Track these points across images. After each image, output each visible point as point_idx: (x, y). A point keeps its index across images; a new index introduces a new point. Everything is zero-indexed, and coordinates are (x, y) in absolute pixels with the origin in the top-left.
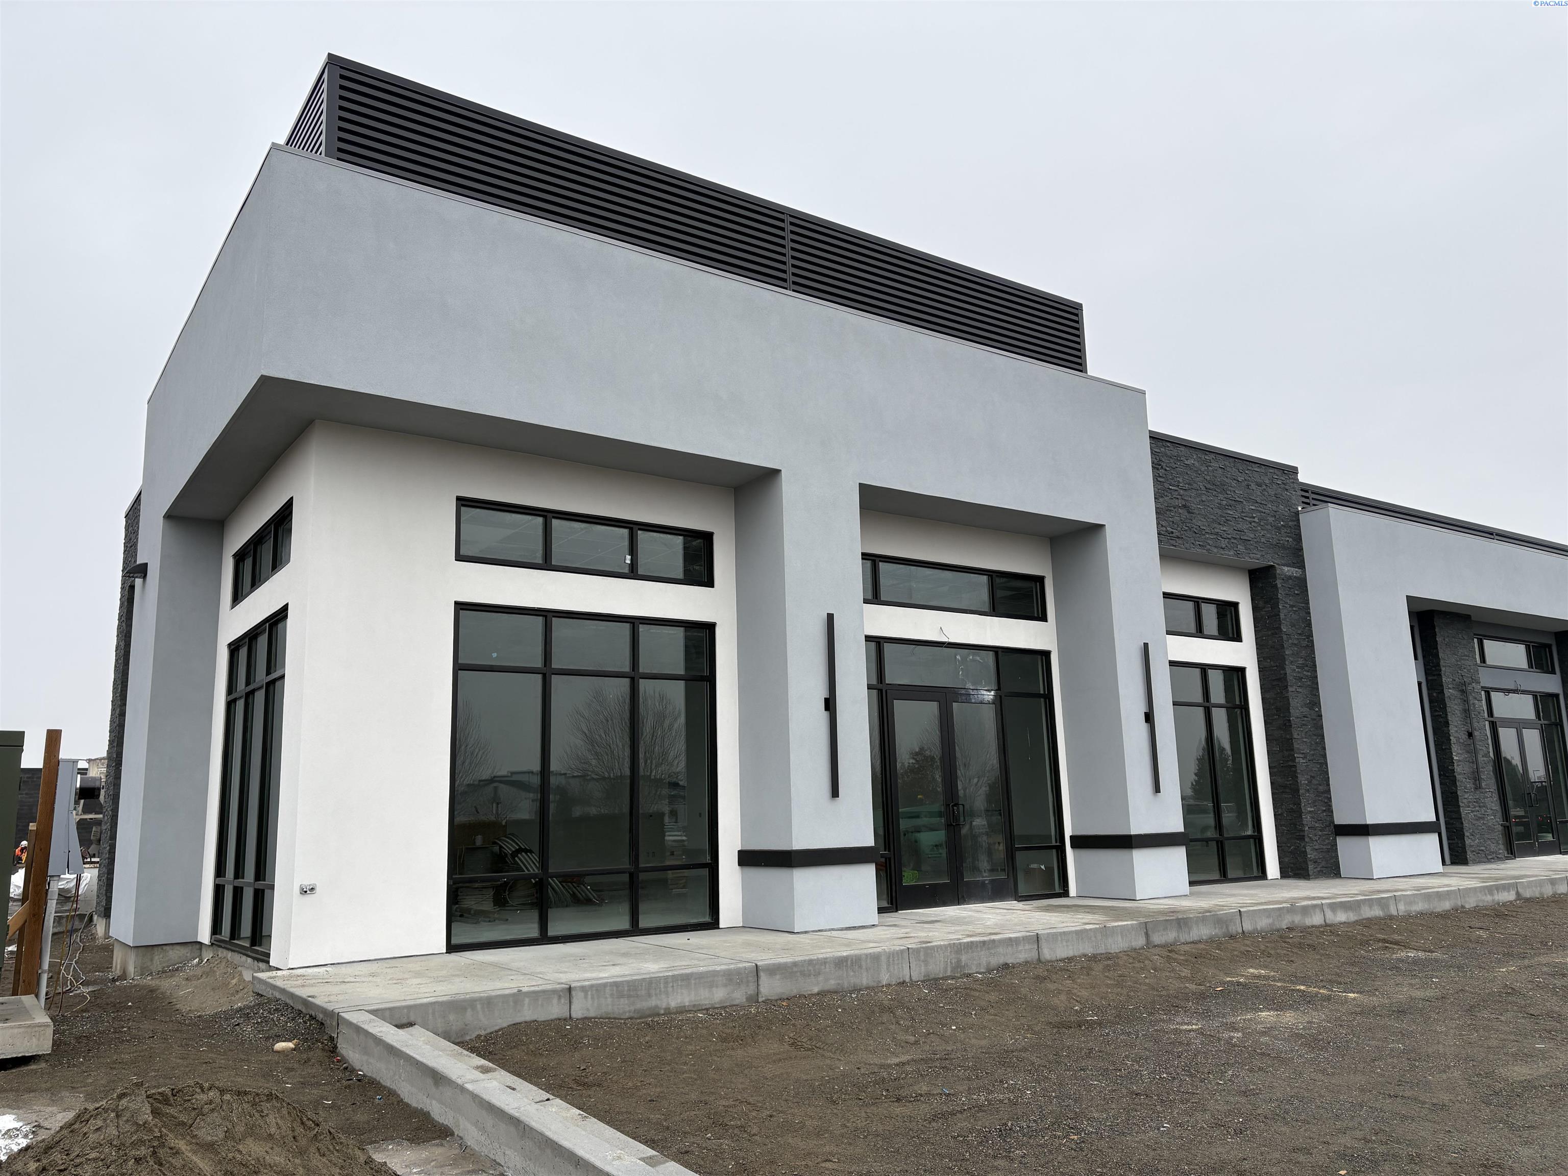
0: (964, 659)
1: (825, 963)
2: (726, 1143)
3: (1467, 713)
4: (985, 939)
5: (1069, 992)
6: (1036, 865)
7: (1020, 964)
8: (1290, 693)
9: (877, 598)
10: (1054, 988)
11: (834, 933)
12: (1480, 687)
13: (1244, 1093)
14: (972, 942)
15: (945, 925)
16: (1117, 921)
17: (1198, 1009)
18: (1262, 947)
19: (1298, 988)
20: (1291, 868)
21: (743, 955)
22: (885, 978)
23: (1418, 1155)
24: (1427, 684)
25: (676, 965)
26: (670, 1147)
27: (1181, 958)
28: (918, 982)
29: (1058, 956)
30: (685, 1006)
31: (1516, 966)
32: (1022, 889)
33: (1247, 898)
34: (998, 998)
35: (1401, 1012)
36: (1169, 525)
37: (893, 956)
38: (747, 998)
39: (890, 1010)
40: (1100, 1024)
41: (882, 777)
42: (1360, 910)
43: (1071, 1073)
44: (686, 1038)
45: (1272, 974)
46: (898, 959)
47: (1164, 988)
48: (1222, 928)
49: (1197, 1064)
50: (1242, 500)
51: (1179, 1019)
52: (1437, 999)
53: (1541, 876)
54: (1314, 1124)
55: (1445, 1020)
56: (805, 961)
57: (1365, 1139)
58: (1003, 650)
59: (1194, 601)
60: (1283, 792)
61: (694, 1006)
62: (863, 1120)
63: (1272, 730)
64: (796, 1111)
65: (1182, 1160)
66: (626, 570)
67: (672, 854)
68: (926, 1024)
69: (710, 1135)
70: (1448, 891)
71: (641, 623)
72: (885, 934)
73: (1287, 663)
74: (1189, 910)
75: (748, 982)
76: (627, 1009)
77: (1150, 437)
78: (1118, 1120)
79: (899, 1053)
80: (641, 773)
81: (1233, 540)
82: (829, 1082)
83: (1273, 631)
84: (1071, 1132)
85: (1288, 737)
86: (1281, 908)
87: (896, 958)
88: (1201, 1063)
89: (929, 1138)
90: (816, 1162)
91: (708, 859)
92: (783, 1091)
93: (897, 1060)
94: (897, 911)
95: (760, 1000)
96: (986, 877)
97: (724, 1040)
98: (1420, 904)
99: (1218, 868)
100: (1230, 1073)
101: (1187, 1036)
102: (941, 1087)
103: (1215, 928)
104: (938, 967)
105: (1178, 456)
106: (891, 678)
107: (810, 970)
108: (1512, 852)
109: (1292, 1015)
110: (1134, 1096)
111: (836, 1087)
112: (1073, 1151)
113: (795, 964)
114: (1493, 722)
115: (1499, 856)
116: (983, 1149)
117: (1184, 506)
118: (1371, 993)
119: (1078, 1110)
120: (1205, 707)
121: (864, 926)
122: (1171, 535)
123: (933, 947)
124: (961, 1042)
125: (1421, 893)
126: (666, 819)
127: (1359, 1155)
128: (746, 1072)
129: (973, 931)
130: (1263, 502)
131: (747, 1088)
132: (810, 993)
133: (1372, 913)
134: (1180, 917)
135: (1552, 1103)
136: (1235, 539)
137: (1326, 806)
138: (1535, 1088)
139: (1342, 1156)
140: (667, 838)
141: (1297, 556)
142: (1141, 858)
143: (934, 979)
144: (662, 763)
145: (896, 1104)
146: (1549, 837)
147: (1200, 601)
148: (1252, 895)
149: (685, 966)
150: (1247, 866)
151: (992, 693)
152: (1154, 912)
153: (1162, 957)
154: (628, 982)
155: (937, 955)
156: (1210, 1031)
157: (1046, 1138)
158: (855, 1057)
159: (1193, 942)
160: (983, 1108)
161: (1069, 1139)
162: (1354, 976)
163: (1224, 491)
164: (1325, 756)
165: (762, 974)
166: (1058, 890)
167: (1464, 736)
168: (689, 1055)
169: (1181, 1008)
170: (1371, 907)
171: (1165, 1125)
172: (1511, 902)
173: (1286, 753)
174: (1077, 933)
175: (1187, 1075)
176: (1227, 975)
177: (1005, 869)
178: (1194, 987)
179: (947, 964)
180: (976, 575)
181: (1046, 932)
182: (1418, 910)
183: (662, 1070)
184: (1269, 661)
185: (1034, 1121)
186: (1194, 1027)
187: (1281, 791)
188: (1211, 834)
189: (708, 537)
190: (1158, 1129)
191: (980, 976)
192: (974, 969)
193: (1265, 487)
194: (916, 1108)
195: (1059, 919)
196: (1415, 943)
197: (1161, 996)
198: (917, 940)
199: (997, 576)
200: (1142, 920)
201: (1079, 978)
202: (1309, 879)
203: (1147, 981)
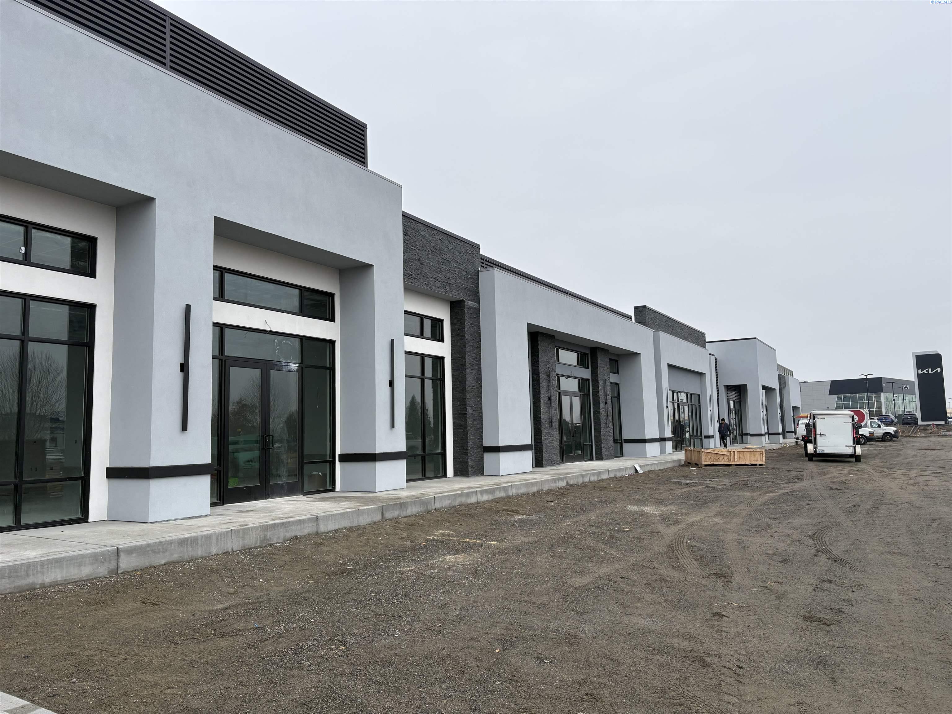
0: (280, 342)
1: (171, 543)
2: (88, 685)
3: (549, 387)
4: (284, 521)
5: (336, 552)
6: (316, 472)
7: (305, 536)
8: (467, 373)
9: (222, 297)
10: (326, 550)
11: (178, 522)
12: (555, 374)
13: (441, 607)
14: (275, 524)
15: (256, 513)
16: (365, 506)
17: (412, 557)
18: (446, 517)
19: (465, 540)
20: (460, 470)
21: (107, 541)
22: (214, 551)
23: (535, 636)
24: (532, 371)
25: (51, 551)
26: (40, 693)
27: (402, 526)
28: (237, 551)
29: (329, 529)
30: (57, 581)
31: (571, 522)
32: (307, 488)
33: (437, 489)
34: (291, 558)
35: (518, 551)
36: (410, 270)
37: (220, 536)
38: (108, 572)
39: (218, 572)
40: (355, 571)
41: (218, 417)
42: (494, 493)
43: (339, 605)
44: (58, 605)
45: (451, 533)
46: (224, 538)
47: (392, 545)
48: (424, 507)
49: (413, 592)
50: (450, 260)
51: (401, 565)
52: (535, 542)
53: (578, 473)
54: (479, 622)
55: (540, 554)
56: (156, 543)
57: (507, 628)
58: (306, 338)
59: (420, 317)
60: (459, 428)
61: (65, 580)
62: (197, 654)
63: (456, 393)
64: (145, 653)
65: (408, 654)
66: (21, 258)
67: (52, 469)
68: (243, 579)
69: (75, 680)
70: (536, 482)
71: (31, 300)
72: (216, 521)
73: (467, 356)
74: (407, 497)
75: (110, 560)
76: (8, 586)
77: (403, 215)
78: (369, 633)
79: (222, 601)
80: (28, 410)
81: (443, 283)
82: (171, 628)
83: (460, 338)
84: (341, 645)
85: (464, 397)
86: (456, 494)
87: (223, 537)
88: (415, 591)
89: (245, 661)
90: (160, 690)
91: (82, 474)
92: (136, 638)
93: (221, 606)
94: (223, 505)
95: (119, 572)
96: (284, 481)
97: (89, 604)
98: (523, 489)
99: (421, 471)
100: (432, 595)
101: (407, 574)
102: (253, 623)
103: (421, 507)
104: (251, 541)
105: (417, 229)
106: (229, 352)
107: (160, 549)
108: (563, 460)
109: (463, 556)
110: (378, 616)
111: (177, 631)
112: (342, 658)
113: (148, 545)
114: (559, 392)
115: (557, 462)
116: (283, 664)
117: (419, 260)
118: (502, 541)
119: (344, 629)
120: (421, 379)
121: (200, 516)
122: (410, 276)
123: (249, 528)
124: (266, 589)
125: (524, 483)
126: (48, 444)
127: (504, 639)
128: (106, 626)
129: (275, 516)
130: (461, 263)
131: (106, 639)
132: (158, 564)
133: (500, 494)
134: (402, 502)
135: (596, 598)
136: (445, 282)
137: (480, 436)
138: (587, 590)
139: (496, 640)
140: (47, 457)
141: (476, 296)
142: (380, 466)
143: (248, 548)
144: (45, 405)
145: (222, 639)
146: (580, 453)
147: (423, 317)
148: (440, 487)
149: (59, 552)
150: (436, 470)
151: (297, 365)
152: (387, 499)
153: (391, 526)
154: (9, 567)
155: (251, 534)
156: (420, 570)
157: (325, 651)
158: (191, 607)
159: (408, 517)
160: (282, 635)
161: (340, 649)
162: (494, 531)
163: (441, 254)
164: (481, 409)
165: (122, 555)
166: (328, 487)
167: (546, 399)
168: (59, 618)
169: (402, 557)
170: (500, 491)
171: (397, 633)
172: (564, 487)
173: (462, 407)
174: (341, 514)
175: (408, 600)
176: (427, 535)
177: (296, 475)
178: (409, 543)
179: (257, 539)
180: (291, 288)
181: (322, 515)
182: (522, 492)
183: (36, 631)
184: (457, 354)
185: (317, 640)
186: (410, 568)
187: (458, 428)
188: (419, 452)
189: (92, 241)
190: (393, 636)
191: (279, 545)
192: (275, 541)
193: (462, 254)
194: (235, 640)
195: (330, 506)
196: (522, 511)
197: (390, 551)
198: (238, 524)
199: (305, 290)
200: (381, 504)
201: (342, 542)
202: (468, 477)
203: (382, 542)
